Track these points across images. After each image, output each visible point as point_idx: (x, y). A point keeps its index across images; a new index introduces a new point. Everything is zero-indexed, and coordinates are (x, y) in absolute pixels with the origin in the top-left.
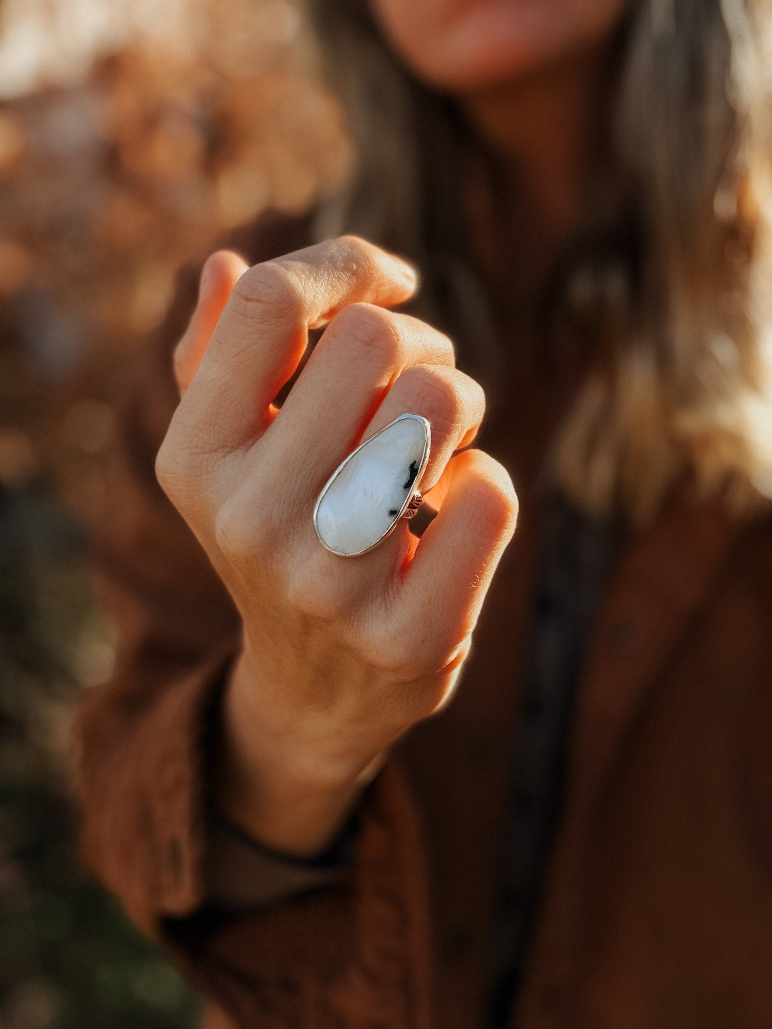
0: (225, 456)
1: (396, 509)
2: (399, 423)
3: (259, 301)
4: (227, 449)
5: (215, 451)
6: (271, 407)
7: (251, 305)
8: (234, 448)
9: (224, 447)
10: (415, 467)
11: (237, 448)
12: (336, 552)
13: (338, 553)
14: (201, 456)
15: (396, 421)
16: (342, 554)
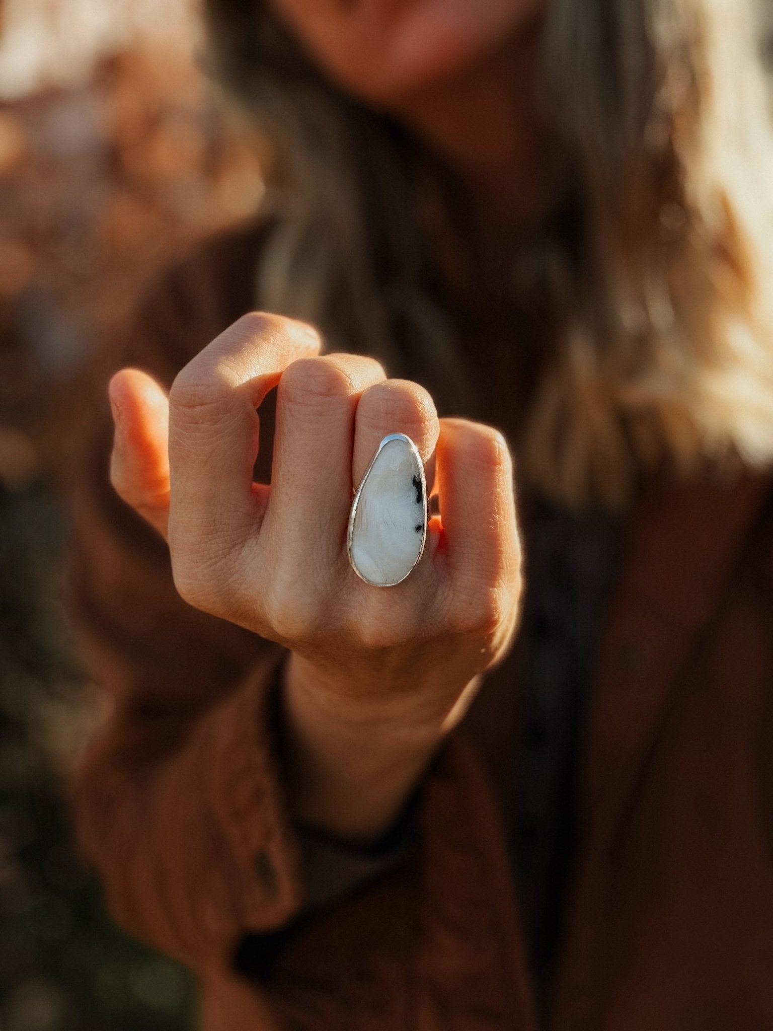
0: (240, 553)
1: (419, 525)
3: (202, 404)
4: (239, 546)
5: (229, 554)
7: (198, 410)
9: (234, 546)
10: (417, 481)
11: (246, 540)
12: (387, 585)
13: (390, 585)
14: (219, 564)
15: (380, 449)
16: (393, 584)
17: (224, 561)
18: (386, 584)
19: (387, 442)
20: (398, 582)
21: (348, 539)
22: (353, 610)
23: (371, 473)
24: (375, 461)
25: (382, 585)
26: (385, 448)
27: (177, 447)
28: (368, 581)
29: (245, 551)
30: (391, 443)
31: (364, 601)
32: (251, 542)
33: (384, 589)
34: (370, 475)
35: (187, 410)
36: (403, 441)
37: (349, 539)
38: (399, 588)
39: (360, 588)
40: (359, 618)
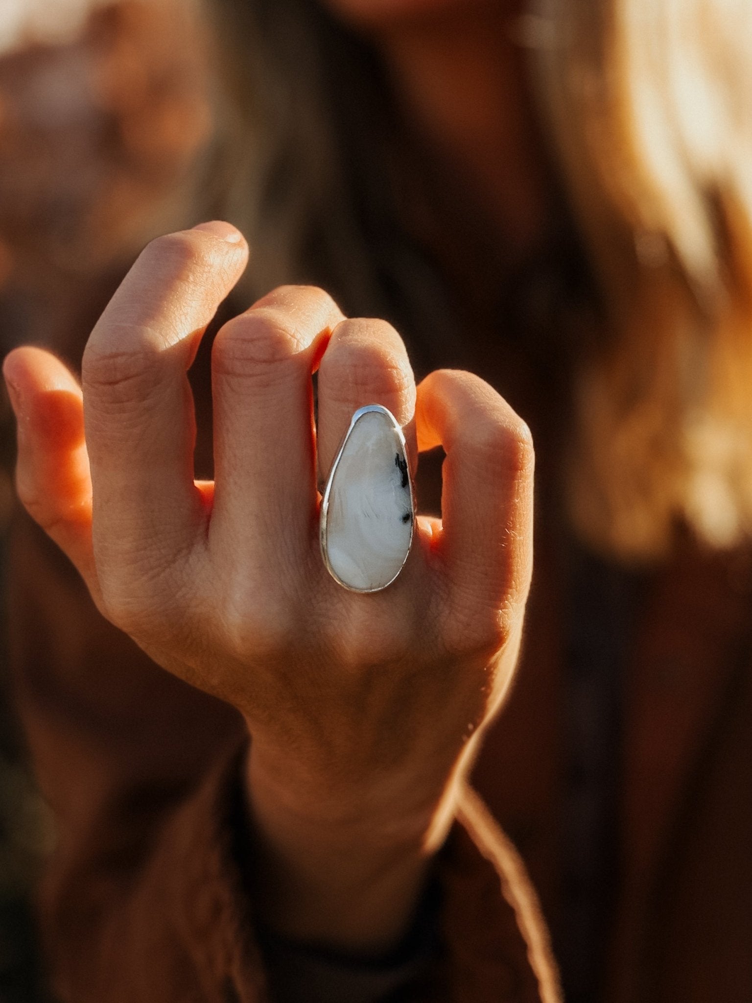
0: (187, 561)
1: (408, 513)
2: (357, 424)
3: (127, 378)
4: (185, 552)
5: (174, 561)
6: (198, 483)
7: (120, 386)
8: (190, 546)
9: (179, 551)
10: (401, 460)
11: (193, 545)
12: (373, 590)
13: (376, 590)
14: (162, 575)
15: (353, 424)
16: (380, 589)
17: (168, 570)
18: (371, 589)
19: (360, 415)
20: (386, 586)
21: (321, 536)
22: (332, 621)
23: (344, 454)
24: (348, 438)
25: (366, 591)
26: (358, 422)
27: (98, 433)
28: (349, 586)
29: (193, 559)
30: (365, 416)
31: (344, 610)
32: (199, 548)
33: (368, 595)
34: (342, 457)
35: (107, 388)
36: (379, 413)
37: (323, 537)
38: (387, 592)
39: (340, 595)
40: (339, 630)
